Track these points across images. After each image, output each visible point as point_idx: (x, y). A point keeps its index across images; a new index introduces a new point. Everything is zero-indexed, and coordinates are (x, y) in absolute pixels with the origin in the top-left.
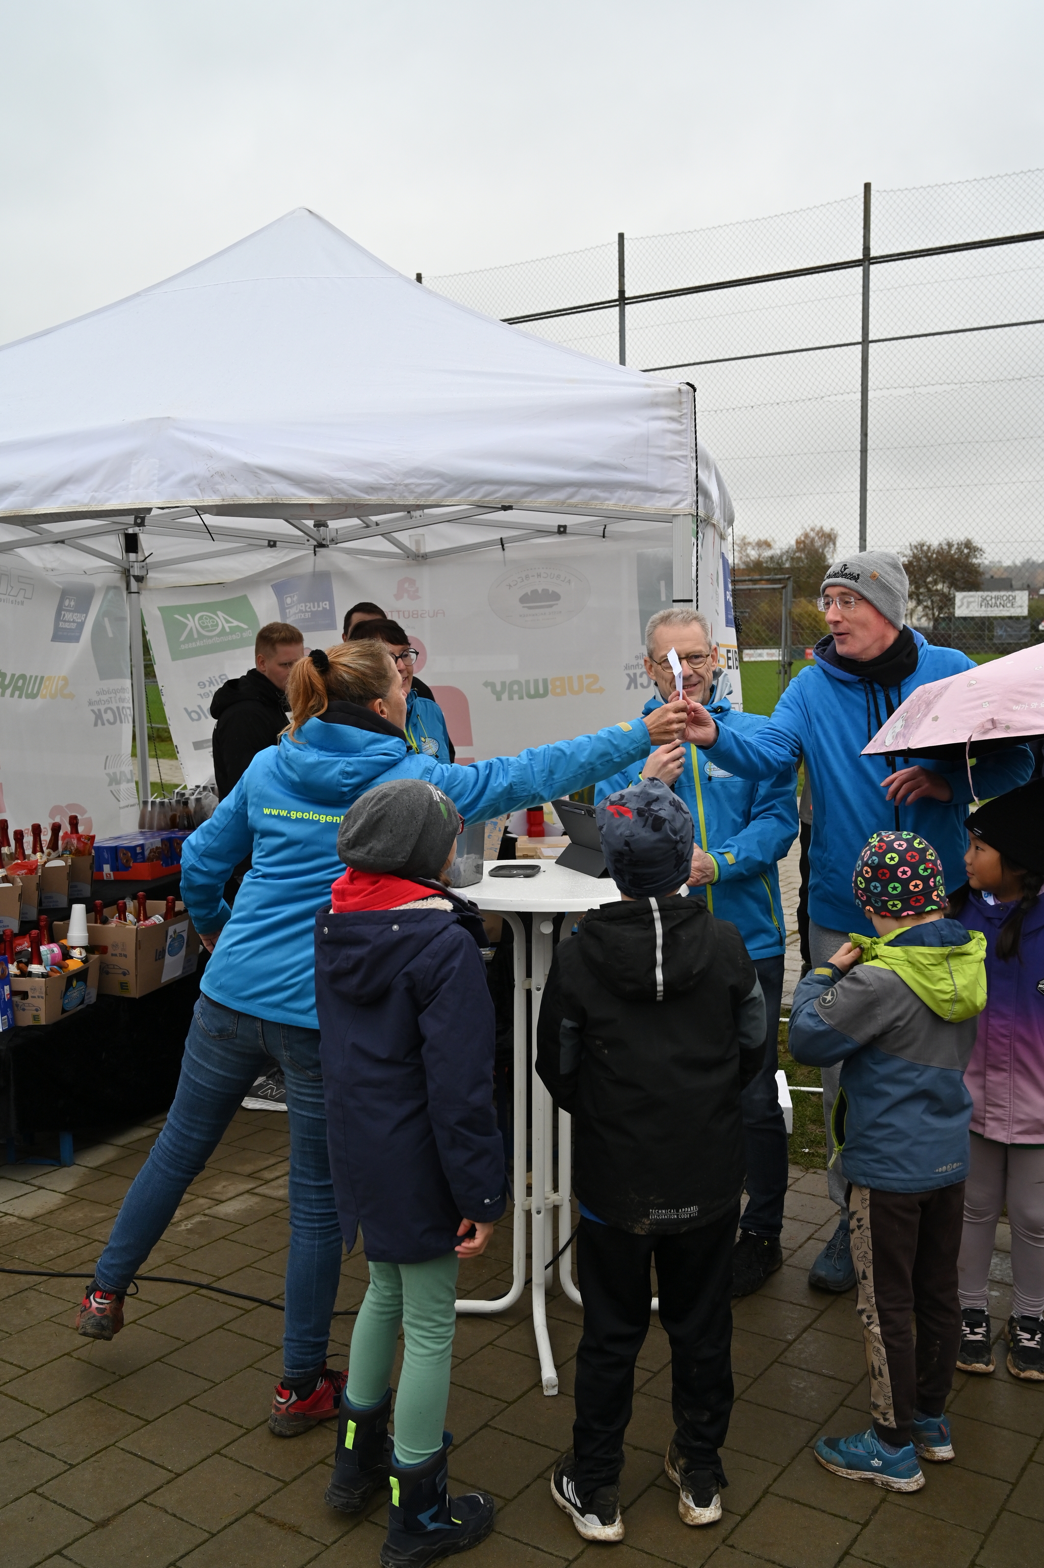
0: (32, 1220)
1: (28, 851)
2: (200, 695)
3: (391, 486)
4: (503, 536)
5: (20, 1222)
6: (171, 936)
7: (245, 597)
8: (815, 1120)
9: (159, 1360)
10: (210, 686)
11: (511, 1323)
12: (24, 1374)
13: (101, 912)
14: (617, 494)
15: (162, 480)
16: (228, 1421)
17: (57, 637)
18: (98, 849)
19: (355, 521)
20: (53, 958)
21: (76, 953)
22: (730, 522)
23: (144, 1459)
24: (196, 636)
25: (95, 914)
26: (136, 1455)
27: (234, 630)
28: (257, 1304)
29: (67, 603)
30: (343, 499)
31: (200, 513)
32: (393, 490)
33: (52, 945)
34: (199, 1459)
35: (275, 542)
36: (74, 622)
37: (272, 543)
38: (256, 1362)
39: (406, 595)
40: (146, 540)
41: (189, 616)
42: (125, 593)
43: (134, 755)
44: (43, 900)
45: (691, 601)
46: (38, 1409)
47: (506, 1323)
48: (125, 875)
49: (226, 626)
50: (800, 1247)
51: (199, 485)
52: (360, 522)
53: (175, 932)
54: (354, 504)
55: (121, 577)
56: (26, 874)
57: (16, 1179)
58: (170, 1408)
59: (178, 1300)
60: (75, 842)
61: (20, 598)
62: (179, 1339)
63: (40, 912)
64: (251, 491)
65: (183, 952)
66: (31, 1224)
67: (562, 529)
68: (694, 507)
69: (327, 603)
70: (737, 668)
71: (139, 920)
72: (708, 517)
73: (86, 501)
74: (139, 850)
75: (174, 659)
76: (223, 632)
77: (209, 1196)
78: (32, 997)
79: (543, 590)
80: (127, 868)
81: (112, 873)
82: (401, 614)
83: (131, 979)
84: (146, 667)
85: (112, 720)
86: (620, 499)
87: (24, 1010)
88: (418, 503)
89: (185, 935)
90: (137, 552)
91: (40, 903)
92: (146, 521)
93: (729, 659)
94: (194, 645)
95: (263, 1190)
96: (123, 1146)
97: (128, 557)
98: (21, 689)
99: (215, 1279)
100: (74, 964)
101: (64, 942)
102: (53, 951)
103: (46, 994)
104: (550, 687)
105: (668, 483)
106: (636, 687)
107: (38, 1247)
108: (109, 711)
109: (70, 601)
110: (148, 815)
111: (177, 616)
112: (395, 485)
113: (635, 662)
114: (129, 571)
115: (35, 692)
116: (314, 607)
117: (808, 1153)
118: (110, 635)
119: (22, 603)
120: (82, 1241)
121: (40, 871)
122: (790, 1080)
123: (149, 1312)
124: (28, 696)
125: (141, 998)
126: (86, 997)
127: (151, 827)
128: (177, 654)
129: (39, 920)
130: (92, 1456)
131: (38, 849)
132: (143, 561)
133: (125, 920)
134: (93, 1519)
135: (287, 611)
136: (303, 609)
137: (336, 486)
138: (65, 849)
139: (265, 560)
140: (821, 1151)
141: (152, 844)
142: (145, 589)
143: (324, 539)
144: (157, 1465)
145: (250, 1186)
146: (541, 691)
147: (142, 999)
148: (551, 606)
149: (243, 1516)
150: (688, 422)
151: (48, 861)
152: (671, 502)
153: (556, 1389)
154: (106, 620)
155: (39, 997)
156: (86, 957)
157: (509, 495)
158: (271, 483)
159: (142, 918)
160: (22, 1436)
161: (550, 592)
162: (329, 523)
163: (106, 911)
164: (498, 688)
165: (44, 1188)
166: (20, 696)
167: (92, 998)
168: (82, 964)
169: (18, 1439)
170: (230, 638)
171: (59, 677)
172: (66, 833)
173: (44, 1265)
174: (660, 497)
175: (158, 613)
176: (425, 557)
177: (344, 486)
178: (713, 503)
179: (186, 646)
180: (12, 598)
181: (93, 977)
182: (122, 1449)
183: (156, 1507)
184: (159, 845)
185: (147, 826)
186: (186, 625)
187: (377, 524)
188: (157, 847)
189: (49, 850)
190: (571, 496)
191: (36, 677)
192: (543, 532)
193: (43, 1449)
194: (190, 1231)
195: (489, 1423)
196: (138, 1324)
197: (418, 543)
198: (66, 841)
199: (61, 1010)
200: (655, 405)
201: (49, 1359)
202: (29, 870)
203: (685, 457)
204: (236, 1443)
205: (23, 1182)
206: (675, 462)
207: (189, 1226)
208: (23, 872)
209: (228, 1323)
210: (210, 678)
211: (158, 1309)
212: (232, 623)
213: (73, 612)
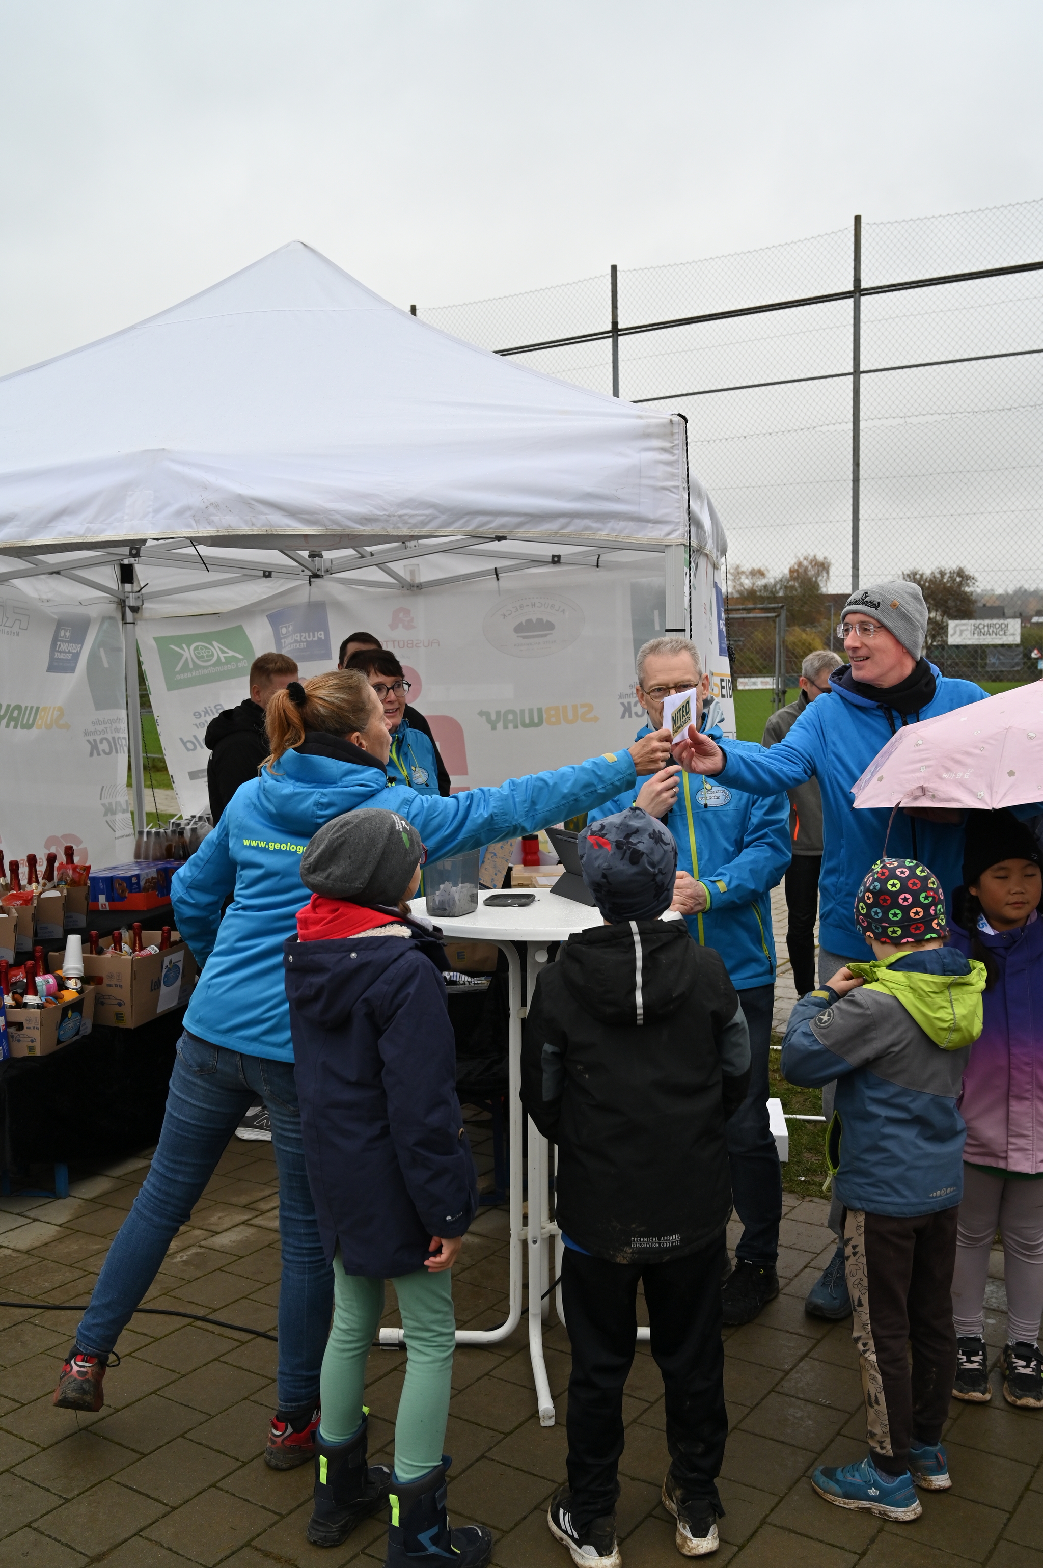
0: (27, 1252)
1: (24, 881)
2: (196, 725)
3: (385, 516)
4: (498, 566)
5: (15, 1255)
6: (167, 966)
7: (240, 627)
8: (811, 1149)
9: (154, 1392)
10: (205, 716)
11: (508, 1354)
12: (19, 1408)
13: (96, 943)
14: (611, 524)
15: (157, 511)
16: (224, 1454)
17: (52, 668)
18: (95, 880)
19: (350, 552)
20: (48, 989)
21: (71, 984)
22: (723, 552)
23: (140, 1493)
24: (191, 666)
25: (91, 945)
26: (131, 1489)
27: (229, 660)
28: (252, 1336)
29: (62, 633)
30: (338, 529)
31: (195, 543)
32: (387, 521)
33: (47, 976)
34: (195, 1493)
35: (270, 573)
36: (69, 652)
37: (267, 574)
38: (251, 1395)
39: (400, 625)
40: (141, 571)
41: (184, 646)
42: (120, 623)
43: (129, 785)
44: (39, 931)
45: (684, 630)
46: (33, 1443)
47: (502, 1353)
48: (119, 906)
49: (222, 656)
50: (796, 1276)
51: (194, 516)
52: (355, 552)
53: (170, 962)
54: (348, 535)
55: (117, 607)
56: (21, 904)
57: (11, 1211)
58: (166, 1441)
59: (173, 1332)
60: (70, 872)
61: (15, 629)
62: (175, 1372)
63: (36, 943)
64: (246, 522)
65: (178, 983)
66: (26, 1256)
67: (556, 559)
68: (686, 537)
69: (322, 633)
70: (731, 697)
71: (134, 951)
72: (701, 547)
73: (81, 532)
74: (134, 880)
75: (169, 689)
76: (219, 662)
77: (205, 1227)
78: (27, 1028)
79: (537, 619)
80: (122, 898)
81: (107, 903)
82: (396, 643)
83: (126, 1010)
84: (141, 696)
85: (107, 751)
86: (613, 529)
87: (19, 1041)
88: (412, 534)
89: (180, 965)
90: (132, 583)
91: (36, 934)
92: (141, 552)
93: (723, 687)
94: (189, 675)
95: (258, 1221)
96: (118, 1178)
97: (123, 588)
98: (16, 720)
99: (211, 1310)
100: (70, 995)
101: (59, 972)
102: (48, 982)
103: (42, 1025)
104: (545, 716)
105: (660, 513)
106: (630, 716)
107: (33, 1280)
108: (105, 742)
109: (66, 631)
110: (143, 845)
111: (172, 647)
112: (389, 516)
113: (629, 692)
114: (124, 601)
115: (30, 722)
116: (309, 637)
117: (804, 1181)
118: (106, 665)
119: (18, 634)
120: (78, 1273)
121: (35, 901)
122: (786, 1108)
123: (143, 1344)
124: (23, 727)
125: (135, 1029)
126: (81, 1028)
127: (146, 858)
128: (172, 685)
129: (34, 950)
130: (87, 1490)
131: (34, 879)
132: (139, 592)
133: (121, 951)
134: (88, 1554)
135: (283, 641)
136: (299, 638)
137: (331, 517)
138: (60, 880)
139: (260, 590)
140: (817, 1179)
141: (147, 874)
142: (140, 620)
143: (318, 570)
144: (152, 1498)
145: (246, 1217)
146: (536, 720)
147: (138, 1029)
148: (546, 635)
149: (239, 1550)
150: (679, 453)
151: (44, 891)
152: (663, 533)
153: (553, 1419)
154: (102, 650)
155: (34, 1028)
156: (82, 987)
157: (503, 526)
158: (268, 514)
159: (137, 948)
160: (17, 1470)
161: (545, 621)
162: (324, 553)
163: (102, 942)
164: (493, 717)
165: (39, 1220)
166: (15, 727)
167: (87, 1028)
168: (77, 995)
169: (13, 1473)
170: (225, 668)
171: (54, 708)
172: (61, 864)
173: (40, 1297)
174: (653, 527)
175: (153, 643)
176: (420, 586)
177: (338, 517)
178: (705, 533)
179: (182, 676)
180: (7, 629)
181: (88, 1008)
182: (118, 1483)
183: (152, 1541)
184: (155, 875)
185: (142, 856)
186: (182, 655)
187: (372, 555)
188: (153, 878)
189: (44, 881)
190: (563, 528)
191: (32, 708)
192: (537, 562)
193: (38, 1483)
194: (185, 1263)
195: (486, 1455)
196: (134, 1357)
197: (412, 573)
198: (61, 872)
199: (56, 1041)
200: (647, 436)
201: (44, 1393)
202: (24, 900)
203: (677, 487)
204: (232, 1476)
205: (18, 1214)
206: (667, 492)
207: (185, 1258)
208: (19, 902)
209: (223, 1355)
210: (205, 708)
211: (154, 1342)
212: (227, 653)
213: (69, 642)
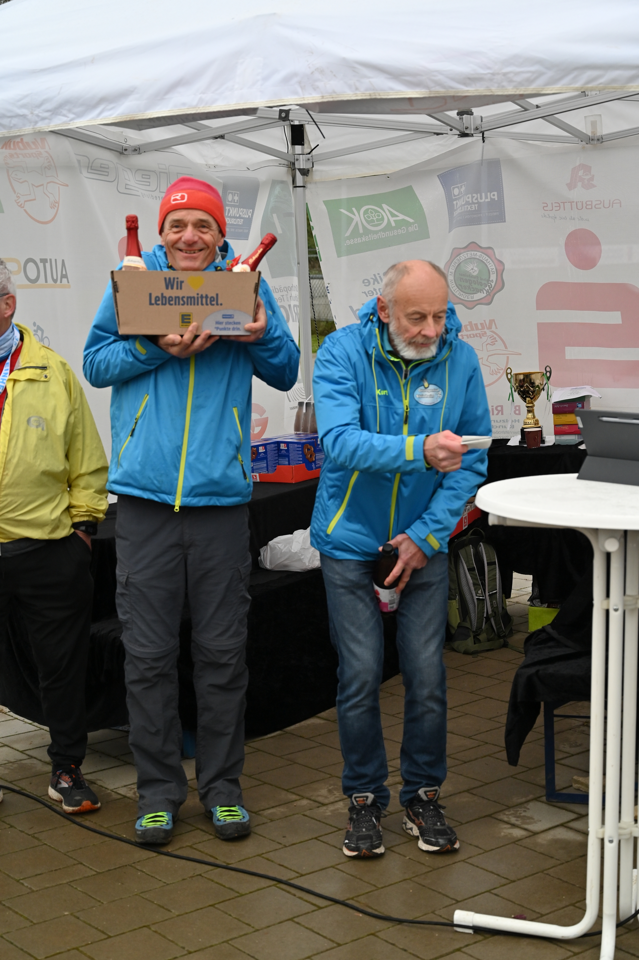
2: (365, 293)
3: (489, 75)
7: (410, 189)
9: (226, 942)
10: (374, 283)
12: (105, 939)
15: (266, 79)
19: (510, 107)
24: (361, 231)
27: (400, 224)
28: (330, 903)
29: (230, 198)
36: (240, 217)
39: (580, 185)
41: (354, 209)
42: (291, 187)
49: (392, 219)
55: (287, 171)
62: (249, 925)
69: (496, 193)
73: (193, 103)
76: (389, 227)
77: (313, 798)
90: (303, 145)
94: (359, 240)
97: (294, 150)
99: (297, 875)
109: (234, 196)
111: (343, 210)
114: (294, 164)
116: (481, 198)
118: (280, 231)
123: (228, 898)
128: (343, 250)
132: (309, 153)
135: (455, 202)
136: (470, 200)
142: (310, 183)
143: (467, 128)
154: (275, 216)
170: (395, 232)
175: (324, 207)
179: (352, 242)
186: (352, 219)
187: (537, 107)
196: (216, 908)
197: (594, 124)
209: (298, 916)
210: (375, 275)
211: (238, 897)
212: (397, 216)
213: (238, 207)
